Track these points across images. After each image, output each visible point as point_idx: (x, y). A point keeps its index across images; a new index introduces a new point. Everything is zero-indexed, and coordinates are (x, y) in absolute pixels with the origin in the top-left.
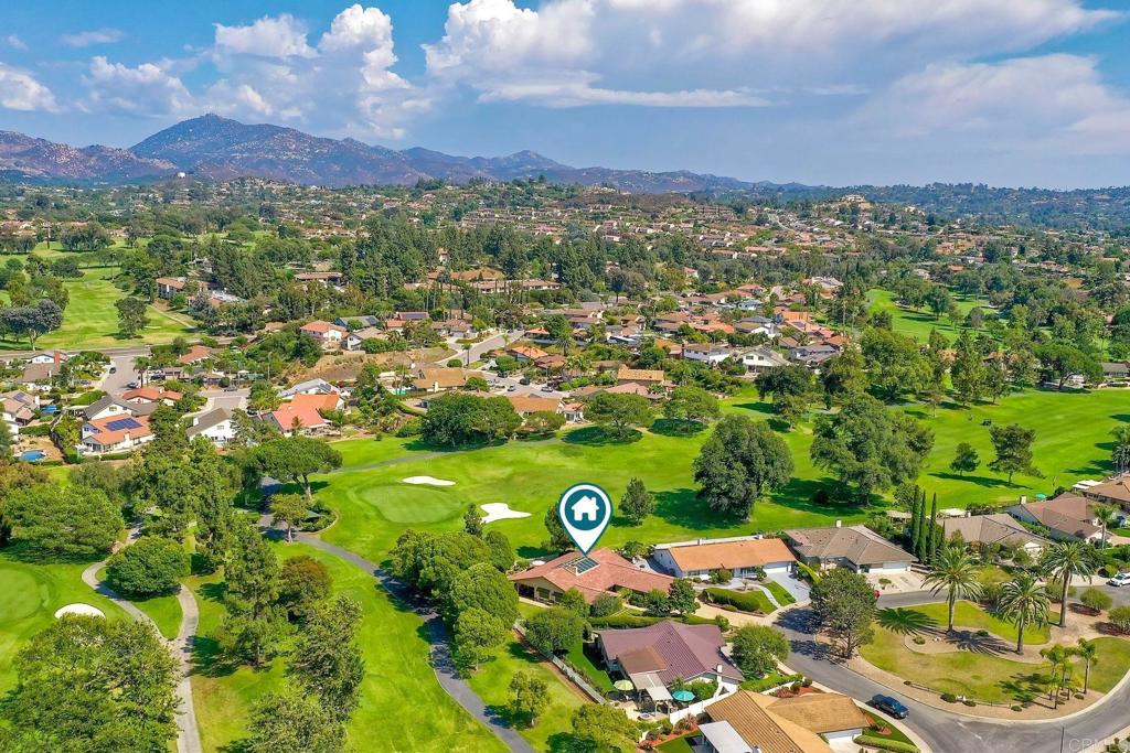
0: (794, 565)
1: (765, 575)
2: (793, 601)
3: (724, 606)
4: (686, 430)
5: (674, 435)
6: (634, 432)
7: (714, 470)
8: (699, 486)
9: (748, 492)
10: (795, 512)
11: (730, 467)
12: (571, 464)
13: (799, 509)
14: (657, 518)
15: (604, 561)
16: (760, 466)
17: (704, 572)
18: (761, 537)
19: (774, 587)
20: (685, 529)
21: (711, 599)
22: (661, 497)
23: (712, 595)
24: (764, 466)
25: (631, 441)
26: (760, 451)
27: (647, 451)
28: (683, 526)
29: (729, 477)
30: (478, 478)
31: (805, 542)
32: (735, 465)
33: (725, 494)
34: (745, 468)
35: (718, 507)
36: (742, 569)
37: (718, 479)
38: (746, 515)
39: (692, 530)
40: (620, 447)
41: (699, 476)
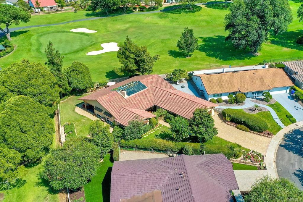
0: (292, 89)
1: (271, 97)
2: (293, 121)
3: (239, 126)
4: (224, 6)
5: (218, 8)
6: (198, 7)
7: (238, 21)
8: (227, 33)
9: (260, 36)
10: (285, 49)
11: (248, 20)
12: (161, 22)
13: (288, 48)
14: (201, 53)
15: (152, 86)
16: (269, 18)
17: (225, 94)
18: (267, 67)
19: (277, 107)
20: (217, 59)
21: (228, 119)
22: (205, 40)
23: (230, 117)
24: (272, 18)
25: (195, 11)
26: (271, 8)
27: (202, 16)
28: (216, 58)
29: (248, 26)
30: (110, 29)
31: (300, 71)
32: (252, 18)
33: (244, 37)
34: (259, 20)
35: (238, 46)
36: (253, 93)
37: (240, 27)
38: (255, 51)
39: (221, 60)
40: (189, 14)
41: (228, 27)
